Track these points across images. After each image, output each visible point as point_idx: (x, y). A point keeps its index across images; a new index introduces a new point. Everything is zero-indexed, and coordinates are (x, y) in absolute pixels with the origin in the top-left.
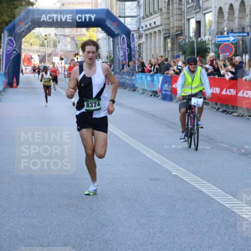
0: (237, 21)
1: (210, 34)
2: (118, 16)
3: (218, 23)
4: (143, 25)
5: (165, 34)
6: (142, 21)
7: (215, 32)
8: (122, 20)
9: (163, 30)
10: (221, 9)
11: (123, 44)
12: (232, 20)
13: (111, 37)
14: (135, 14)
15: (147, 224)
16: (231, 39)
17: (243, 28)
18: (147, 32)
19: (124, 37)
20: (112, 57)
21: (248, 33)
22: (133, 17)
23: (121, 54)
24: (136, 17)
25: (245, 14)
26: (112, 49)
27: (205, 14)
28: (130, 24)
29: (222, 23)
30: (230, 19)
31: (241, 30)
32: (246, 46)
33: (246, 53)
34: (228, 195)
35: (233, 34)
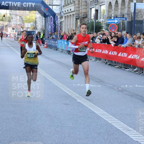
0: (119, 10)
1: (103, 18)
2: (48, 4)
3: (108, 11)
4: (63, 10)
5: (77, 17)
6: (63, 8)
7: (107, 17)
8: (51, 7)
9: (75, 14)
10: (110, 3)
11: (51, 22)
12: (117, 10)
13: (44, 17)
14: (59, 4)
15: (61, 131)
16: (116, 21)
17: (123, 15)
18: (66, 15)
19: (51, 18)
20: (44, 29)
21: (126, 18)
22: (58, 5)
23: (50, 27)
24: (59, 5)
25: (125, 7)
26: (44, 24)
27: (101, 6)
28: (56, 10)
29: (111, 11)
30: (116, 9)
31: (122, 17)
32: (125, 26)
33: (124, 30)
34: (110, 115)
35: (117, 19)
